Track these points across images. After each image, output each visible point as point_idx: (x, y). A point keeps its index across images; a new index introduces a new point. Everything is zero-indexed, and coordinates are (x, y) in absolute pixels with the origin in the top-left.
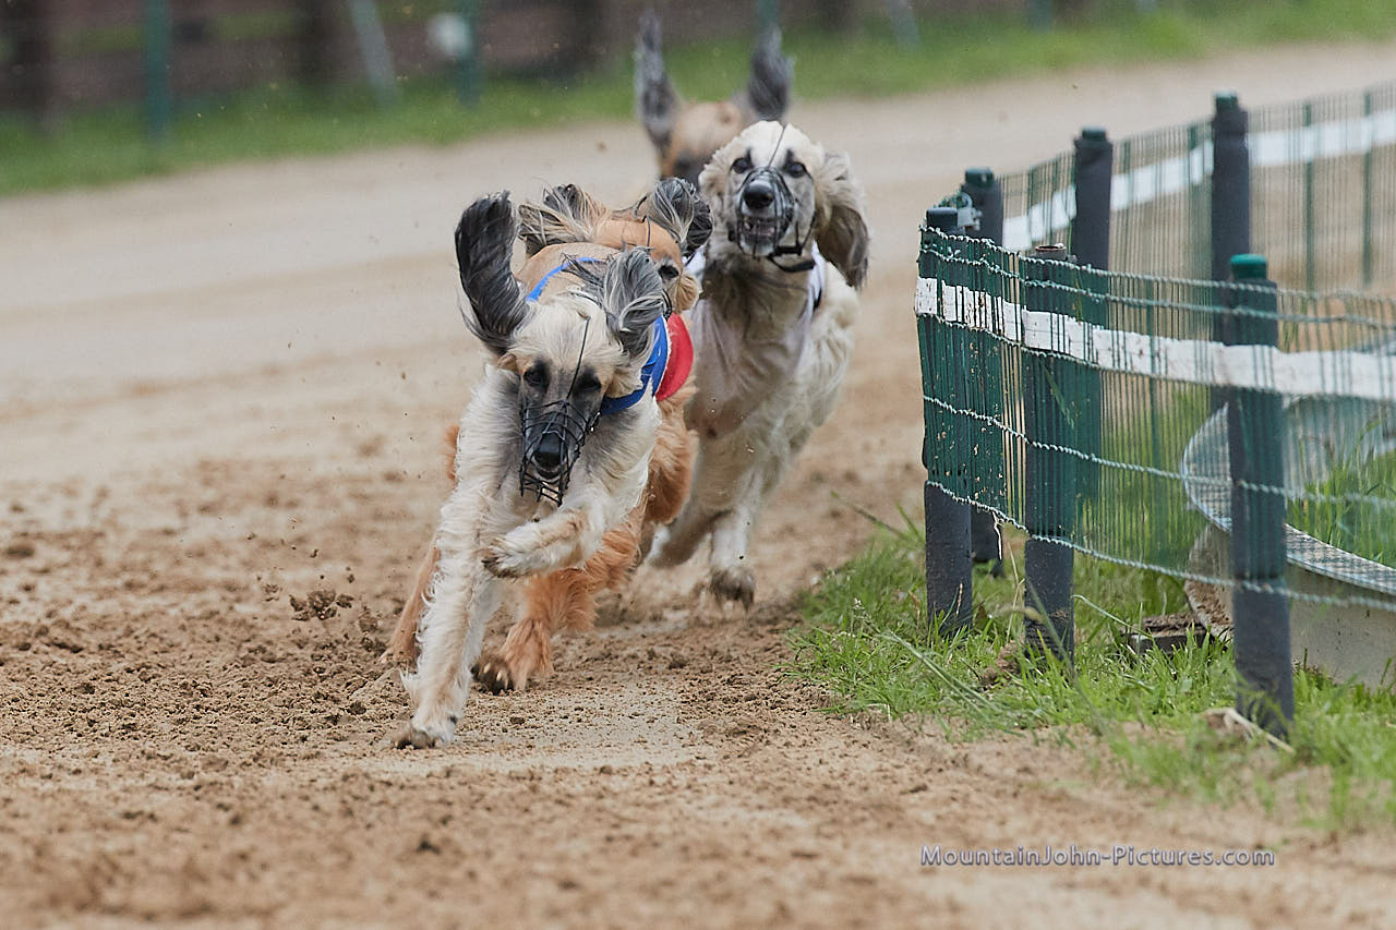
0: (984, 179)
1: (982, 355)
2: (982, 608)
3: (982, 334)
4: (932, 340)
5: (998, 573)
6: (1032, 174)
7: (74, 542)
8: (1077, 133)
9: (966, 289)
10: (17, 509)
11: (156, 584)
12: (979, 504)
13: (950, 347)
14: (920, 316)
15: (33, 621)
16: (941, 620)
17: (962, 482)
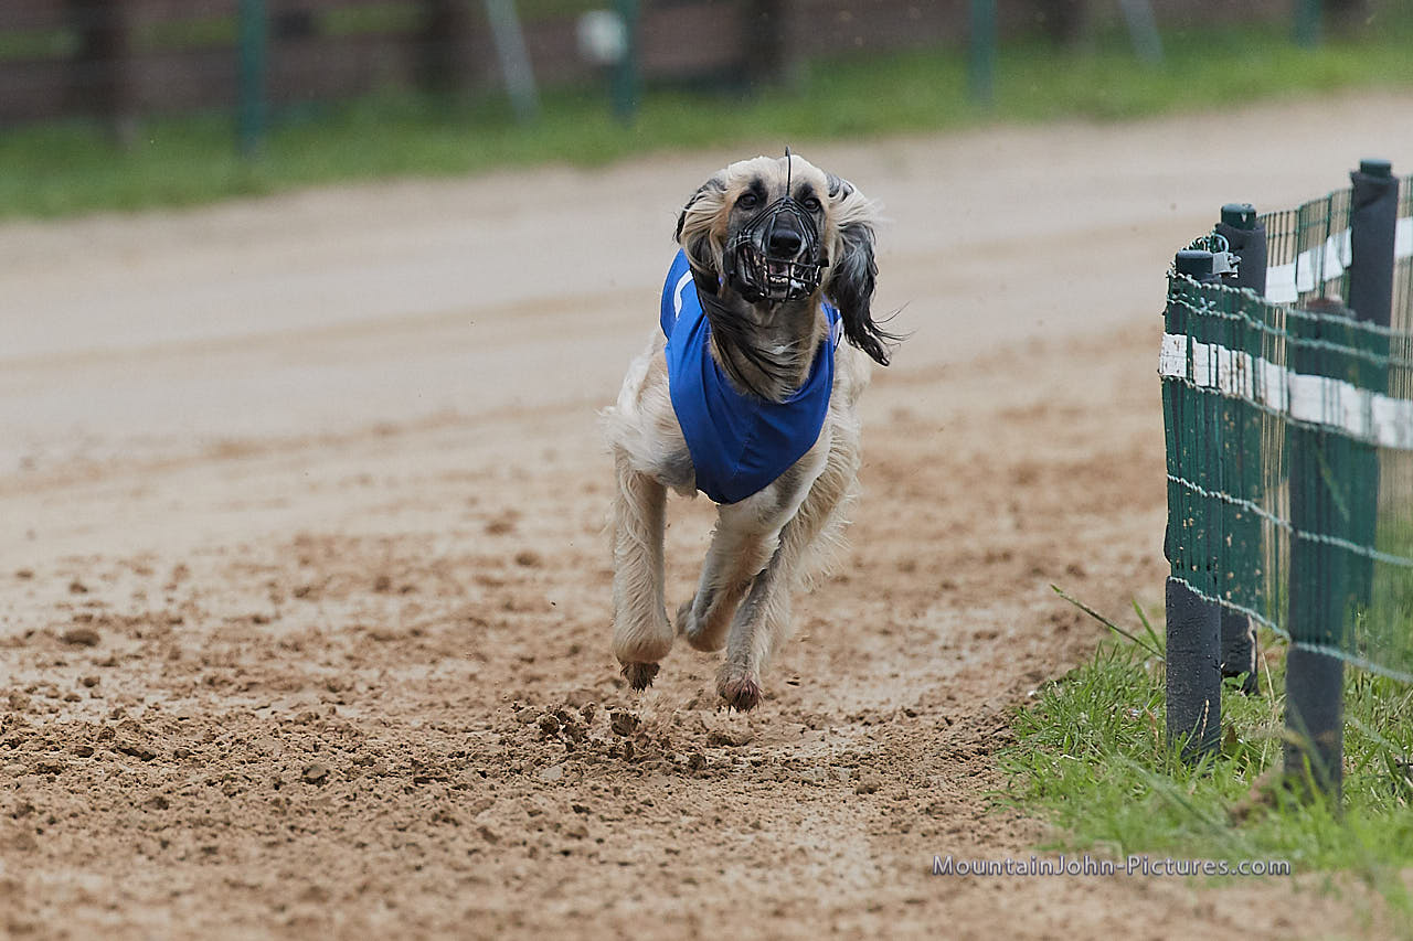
0: (1244, 218)
1: (1239, 427)
2: (1231, 729)
3: (1238, 404)
4: (1179, 409)
5: (1251, 688)
6: (1301, 213)
7: (145, 629)
8: (1356, 167)
9: (1221, 348)
10: (77, 588)
11: (243, 680)
12: (1231, 605)
13: (1201, 416)
14: (1166, 380)
15: (96, 721)
16: (1183, 742)
17: (1212, 579)
